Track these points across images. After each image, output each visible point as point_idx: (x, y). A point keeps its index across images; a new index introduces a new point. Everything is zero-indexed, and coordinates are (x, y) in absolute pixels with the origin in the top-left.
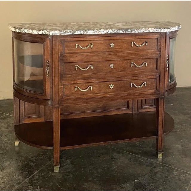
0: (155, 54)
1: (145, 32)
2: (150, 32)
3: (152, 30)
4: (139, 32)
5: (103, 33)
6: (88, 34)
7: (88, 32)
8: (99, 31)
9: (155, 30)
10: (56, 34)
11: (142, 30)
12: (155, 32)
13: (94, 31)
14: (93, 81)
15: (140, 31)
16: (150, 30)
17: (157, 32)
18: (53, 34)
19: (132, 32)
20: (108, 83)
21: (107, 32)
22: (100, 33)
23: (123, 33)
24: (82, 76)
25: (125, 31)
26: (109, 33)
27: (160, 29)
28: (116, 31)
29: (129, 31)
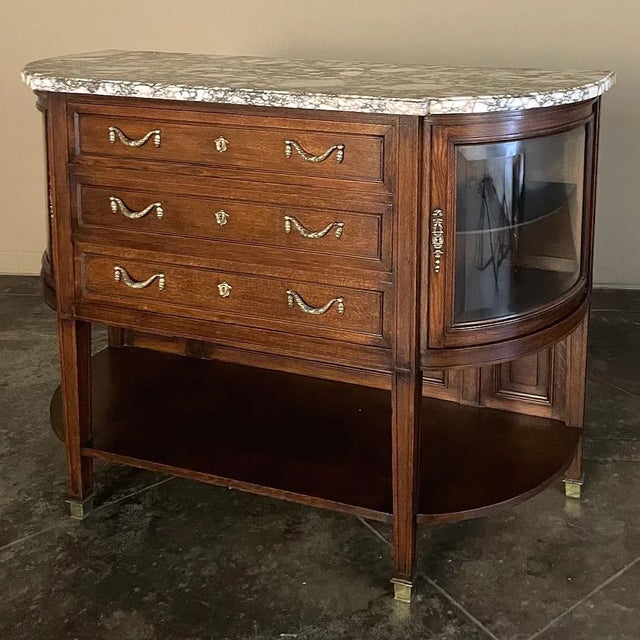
0: (370, 198)
1: (323, 107)
2: (341, 109)
3: (349, 102)
4: (301, 106)
5: (179, 97)
6: (136, 96)
7: (136, 88)
8: (169, 91)
9: (361, 103)
10: (46, 89)
11: (312, 100)
12: (359, 110)
13: (152, 90)
14: (167, 260)
15: (303, 101)
16: (341, 101)
17: (367, 111)
18: (40, 89)
19: (276, 105)
20: (215, 275)
21: (193, 95)
22: (170, 97)
23: (244, 103)
24: (131, 235)
25: (252, 98)
26: (199, 99)
27: (377, 102)
28: (220, 95)
29: (265, 97)
